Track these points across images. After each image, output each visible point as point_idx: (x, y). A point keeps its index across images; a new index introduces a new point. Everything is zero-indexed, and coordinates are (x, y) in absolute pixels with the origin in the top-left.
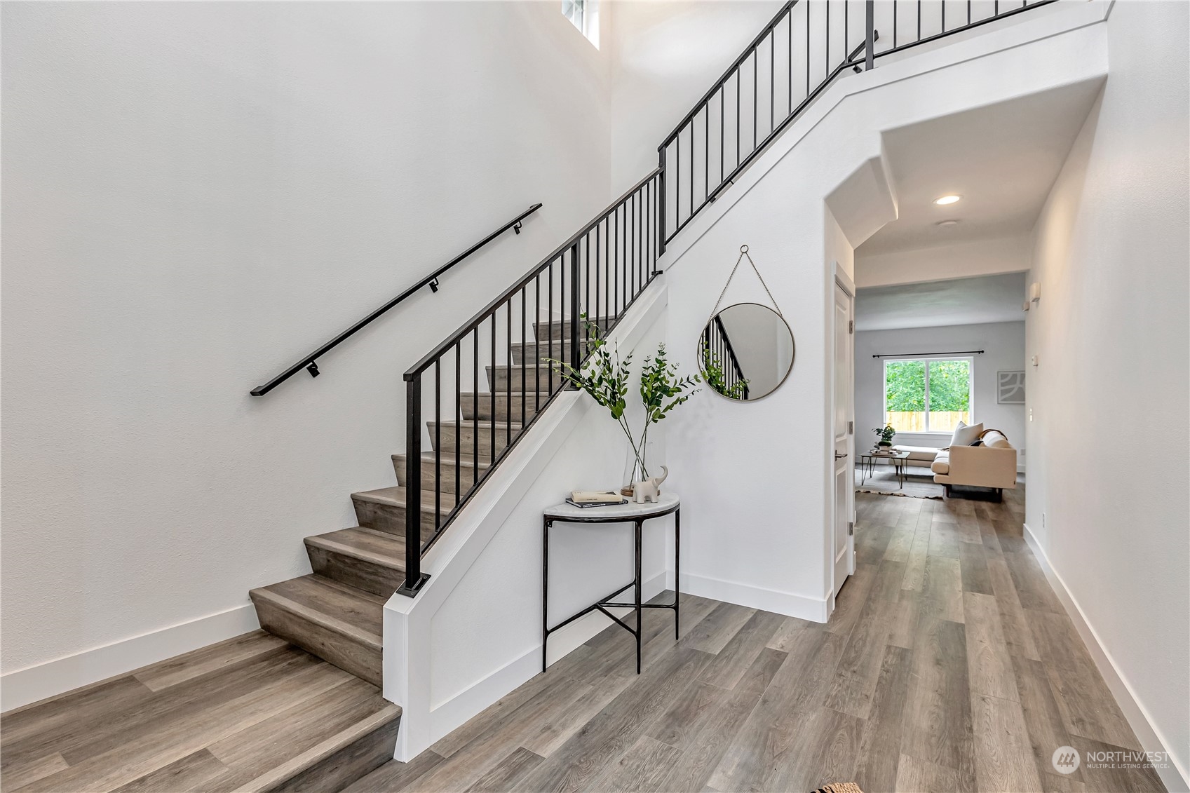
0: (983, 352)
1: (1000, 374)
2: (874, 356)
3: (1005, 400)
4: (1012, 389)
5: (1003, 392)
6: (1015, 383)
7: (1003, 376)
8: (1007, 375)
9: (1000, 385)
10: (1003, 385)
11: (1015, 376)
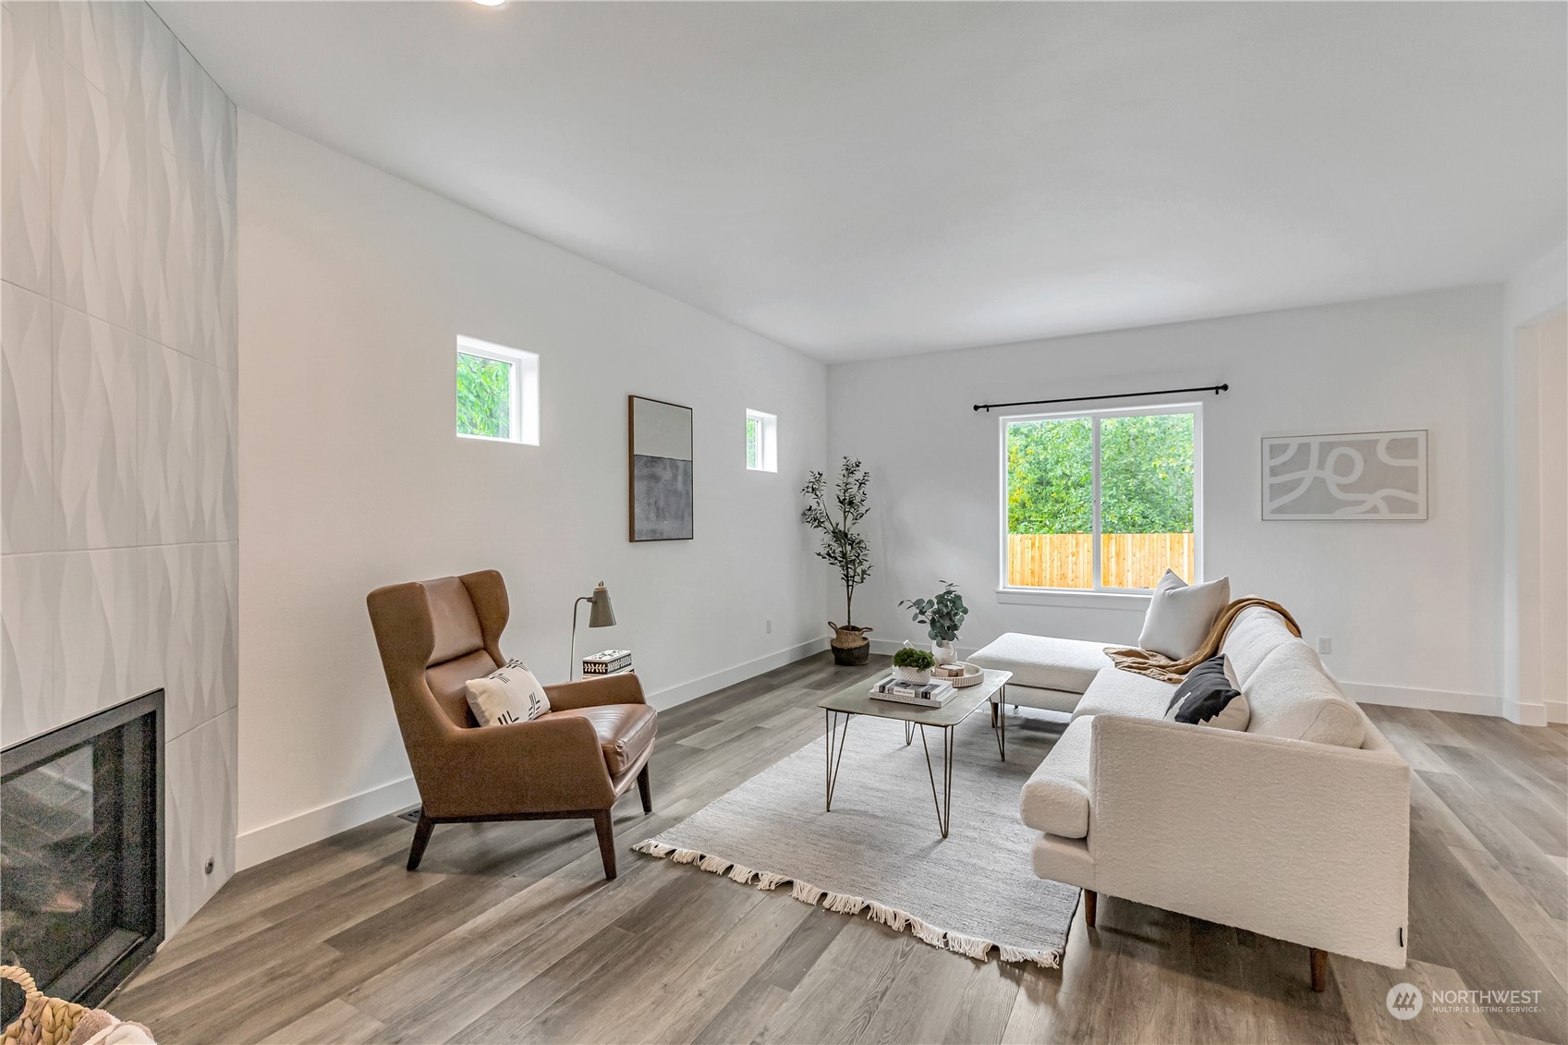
0: (1225, 387)
1: (1267, 443)
2: (976, 408)
3: (1279, 510)
4: (1299, 482)
5: (1277, 491)
6: (1305, 467)
7: (1276, 450)
8: (1286, 447)
9: (1267, 471)
10: (1274, 472)
11: (1304, 449)
